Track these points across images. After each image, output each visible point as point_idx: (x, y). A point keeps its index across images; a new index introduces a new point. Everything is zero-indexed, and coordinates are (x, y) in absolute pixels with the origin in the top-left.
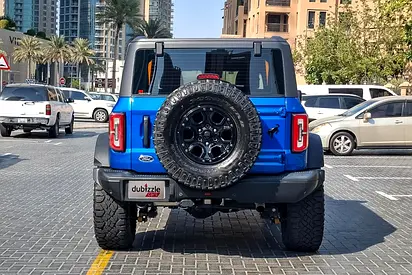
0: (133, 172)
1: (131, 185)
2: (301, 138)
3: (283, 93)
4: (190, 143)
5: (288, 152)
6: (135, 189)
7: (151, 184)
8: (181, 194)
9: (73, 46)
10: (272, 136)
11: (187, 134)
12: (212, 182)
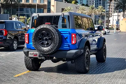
0: (31, 49)
1: (30, 53)
2: (74, 40)
3: (70, 28)
4: (41, 41)
5: (70, 44)
6: (30, 54)
7: (35, 53)
8: (41, 55)
9: (97, 8)
10: (66, 40)
11: (40, 39)
12: (46, 52)
